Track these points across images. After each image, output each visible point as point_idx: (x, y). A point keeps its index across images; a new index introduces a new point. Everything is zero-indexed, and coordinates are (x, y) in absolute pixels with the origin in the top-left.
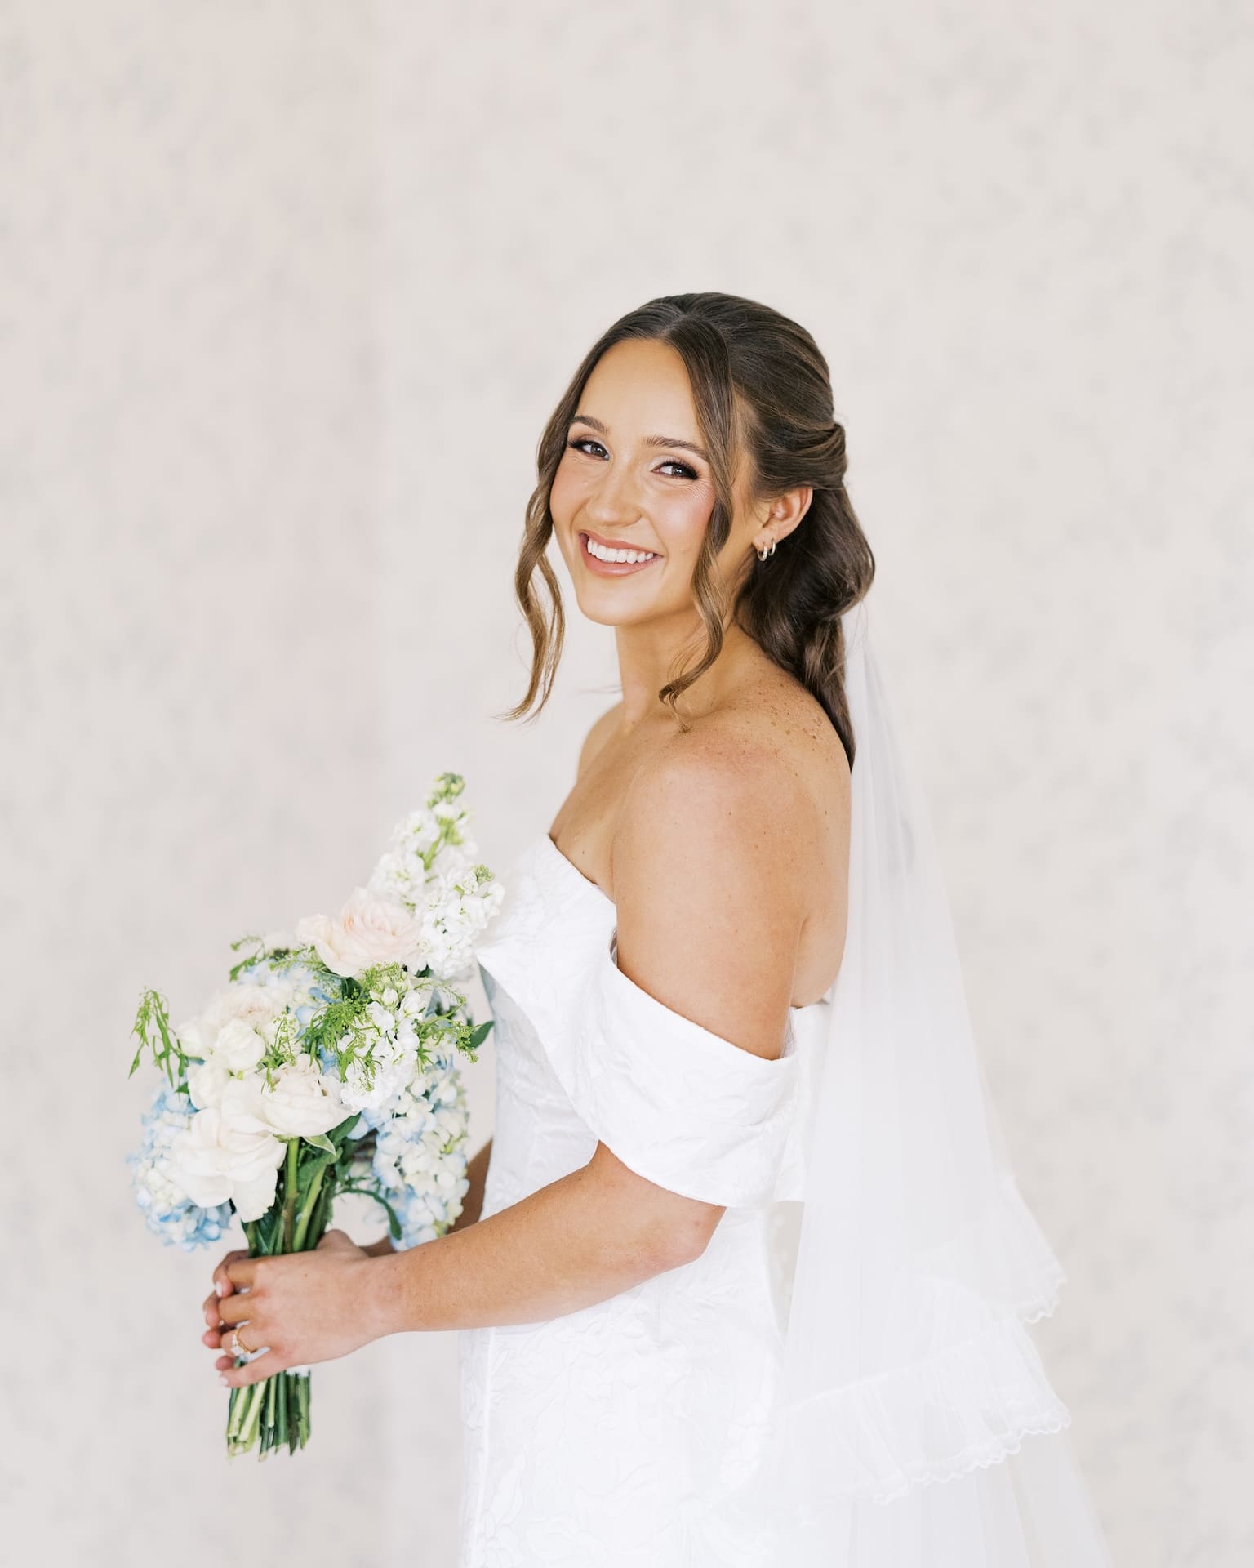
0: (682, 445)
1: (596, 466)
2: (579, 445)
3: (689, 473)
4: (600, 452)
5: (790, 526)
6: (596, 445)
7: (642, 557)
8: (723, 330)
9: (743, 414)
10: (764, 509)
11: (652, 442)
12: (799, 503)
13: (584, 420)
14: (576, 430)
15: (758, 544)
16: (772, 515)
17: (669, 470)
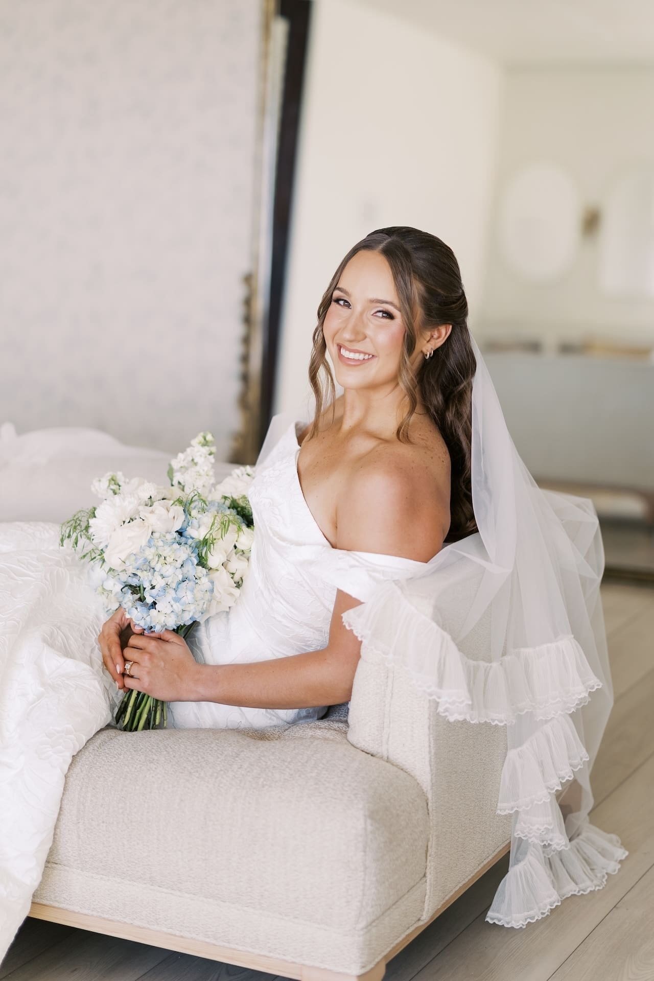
0: (387, 303)
1: (345, 312)
2: (337, 301)
3: (390, 316)
4: (347, 304)
5: (440, 342)
6: (346, 301)
7: (367, 357)
8: (409, 247)
9: (417, 288)
10: (428, 334)
11: (372, 301)
12: (444, 332)
13: (339, 289)
14: (337, 294)
15: (424, 350)
16: (432, 337)
17: (380, 314)
